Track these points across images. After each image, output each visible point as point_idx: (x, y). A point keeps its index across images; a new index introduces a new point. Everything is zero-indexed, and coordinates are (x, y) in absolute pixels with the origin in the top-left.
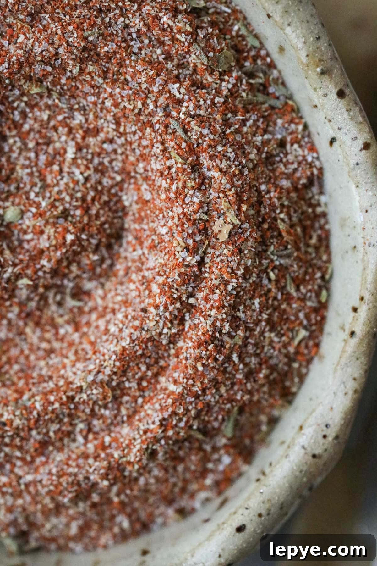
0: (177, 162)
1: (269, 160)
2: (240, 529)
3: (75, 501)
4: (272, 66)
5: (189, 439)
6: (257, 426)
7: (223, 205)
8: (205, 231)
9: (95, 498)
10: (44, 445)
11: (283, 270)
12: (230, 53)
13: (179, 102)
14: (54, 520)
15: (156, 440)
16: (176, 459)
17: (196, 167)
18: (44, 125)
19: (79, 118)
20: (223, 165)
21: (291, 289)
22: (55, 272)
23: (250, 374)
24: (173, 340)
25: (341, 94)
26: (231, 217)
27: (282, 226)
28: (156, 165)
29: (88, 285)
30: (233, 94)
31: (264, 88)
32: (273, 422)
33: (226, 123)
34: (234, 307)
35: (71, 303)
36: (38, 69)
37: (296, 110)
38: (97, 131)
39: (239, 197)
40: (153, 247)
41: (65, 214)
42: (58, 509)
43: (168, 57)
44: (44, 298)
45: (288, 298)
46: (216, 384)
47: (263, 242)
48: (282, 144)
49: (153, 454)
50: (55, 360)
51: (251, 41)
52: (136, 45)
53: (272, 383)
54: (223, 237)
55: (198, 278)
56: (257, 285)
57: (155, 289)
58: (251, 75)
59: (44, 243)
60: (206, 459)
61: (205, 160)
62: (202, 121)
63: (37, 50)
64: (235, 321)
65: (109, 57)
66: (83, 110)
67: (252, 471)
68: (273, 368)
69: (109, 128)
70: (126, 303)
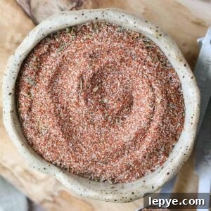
0: (146, 85)
1: (168, 82)
2: (168, 174)
3: (126, 170)
4: (167, 59)
5: (153, 153)
6: (169, 148)
7: (158, 95)
8: (154, 101)
9: (131, 169)
10: (118, 157)
11: (173, 109)
12: (157, 57)
13: (145, 70)
14: (121, 175)
15: (146, 153)
16: (151, 158)
17: (151, 86)
18: (112, 78)
19: (120, 76)
20: (158, 85)
21: (176, 114)
22: (117, 114)
23: (167, 136)
24: (148, 128)
25: (185, 65)
26: (161, 97)
27: (173, 99)
28: (141, 86)
29: (125, 117)
30: (158, 67)
31: (165, 65)
32: (173, 147)
33: (157, 75)
34: (163, 119)
35: (121, 121)
36: (110, 65)
37: (174, 70)
38: (125, 79)
39: (162, 92)
40: (141, 106)
41: (119, 100)
42: (122, 172)
43: (142, 60)
44: (115, 121)
45: (175, 116)
46: (159, 138)
47: (168, 103)
48: (171, 78)
49: (145, 157)
50: (119, 136)
51: (162, 54)
52: (134, 57)
53: (172, 137)
54: (159, 102)
55: (153, 113)
56: (168, 113)
57: (143, 116)
58: (162, 62)
59: (114, 107)
60: (157, 157)
61: (153, 84)
62: (151, 74)
63: (110, 60)
64: (163, 123)
65: (127, 60)
66: (122, 74)
67: (169, 159)
68: (172, 134)
69: (128, 78)
70: (135, 120)
